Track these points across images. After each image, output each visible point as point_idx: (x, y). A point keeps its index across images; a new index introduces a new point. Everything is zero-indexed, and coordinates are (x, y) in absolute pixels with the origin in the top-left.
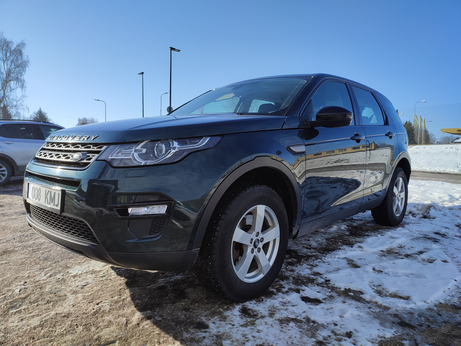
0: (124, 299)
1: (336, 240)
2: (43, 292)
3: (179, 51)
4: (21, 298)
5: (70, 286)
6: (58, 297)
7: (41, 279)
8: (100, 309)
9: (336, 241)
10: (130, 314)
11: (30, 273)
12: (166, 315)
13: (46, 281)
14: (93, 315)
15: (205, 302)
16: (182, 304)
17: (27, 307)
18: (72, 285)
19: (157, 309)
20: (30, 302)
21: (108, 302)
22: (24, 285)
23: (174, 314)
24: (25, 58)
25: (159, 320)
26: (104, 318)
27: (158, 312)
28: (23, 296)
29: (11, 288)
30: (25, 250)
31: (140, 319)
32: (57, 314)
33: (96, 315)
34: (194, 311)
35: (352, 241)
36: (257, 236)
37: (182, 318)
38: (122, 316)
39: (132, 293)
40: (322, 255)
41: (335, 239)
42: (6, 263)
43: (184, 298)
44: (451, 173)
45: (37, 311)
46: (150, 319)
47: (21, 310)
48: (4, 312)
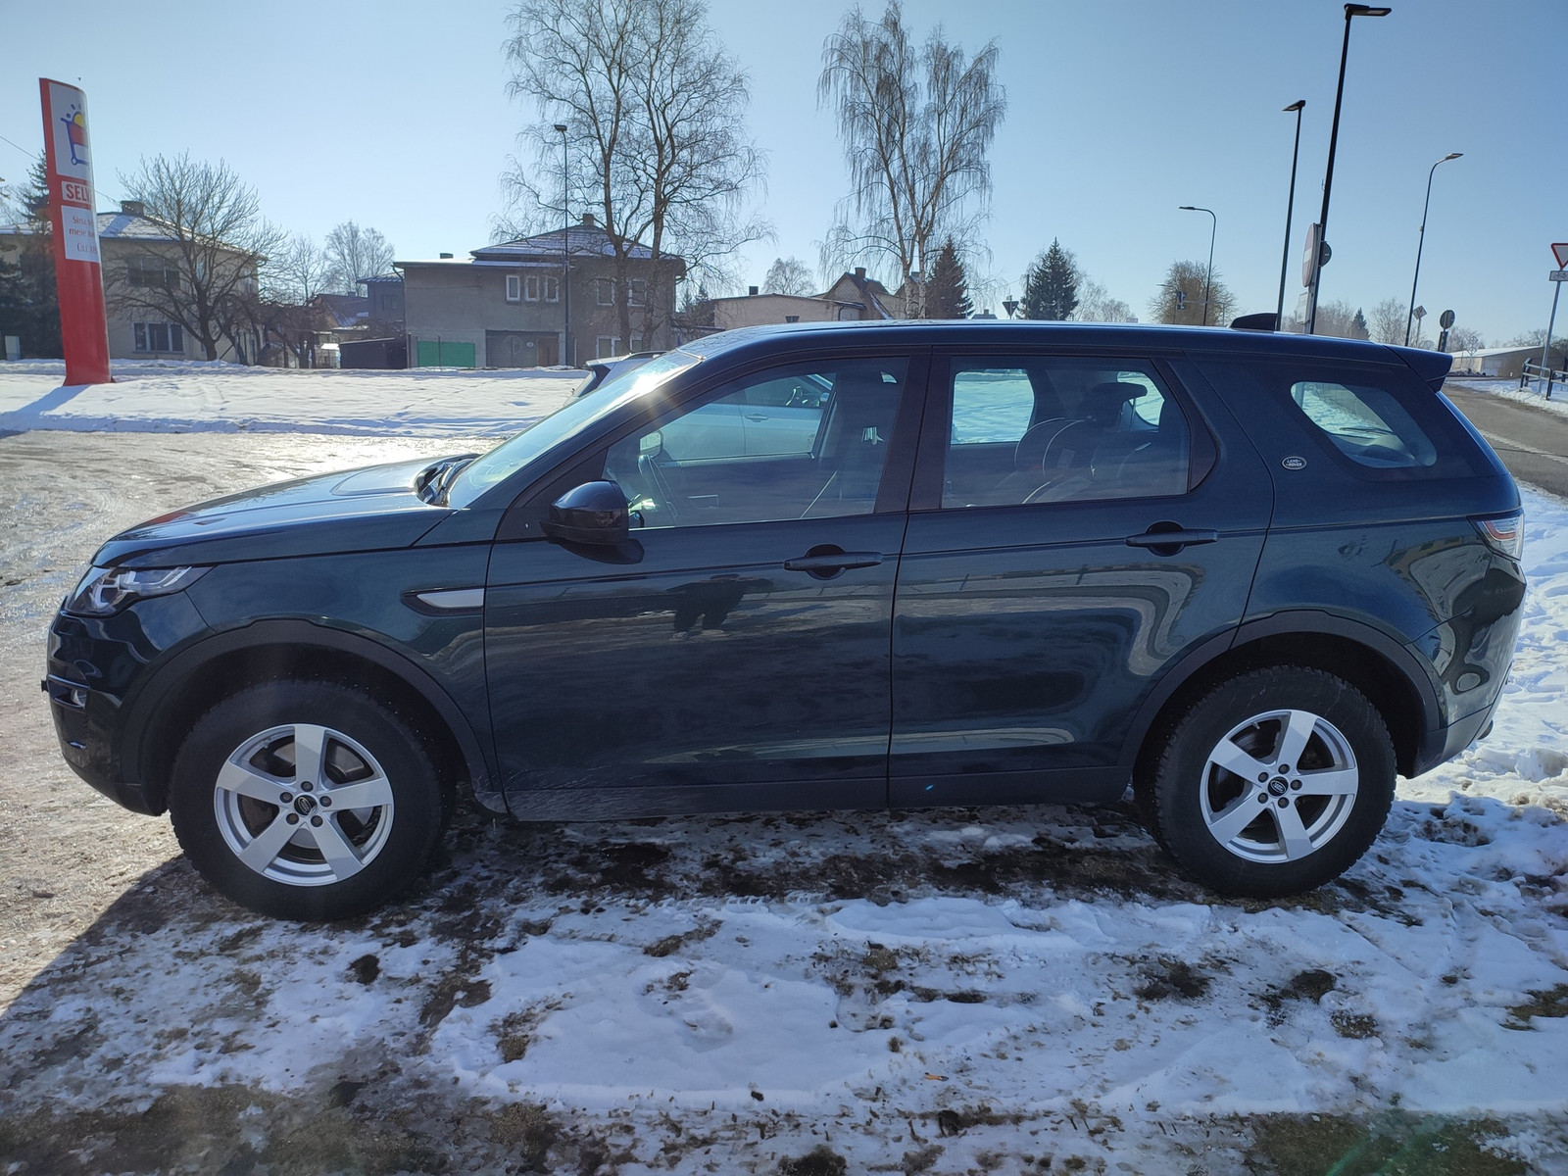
3: (1387, 11)
24: (995, 93)
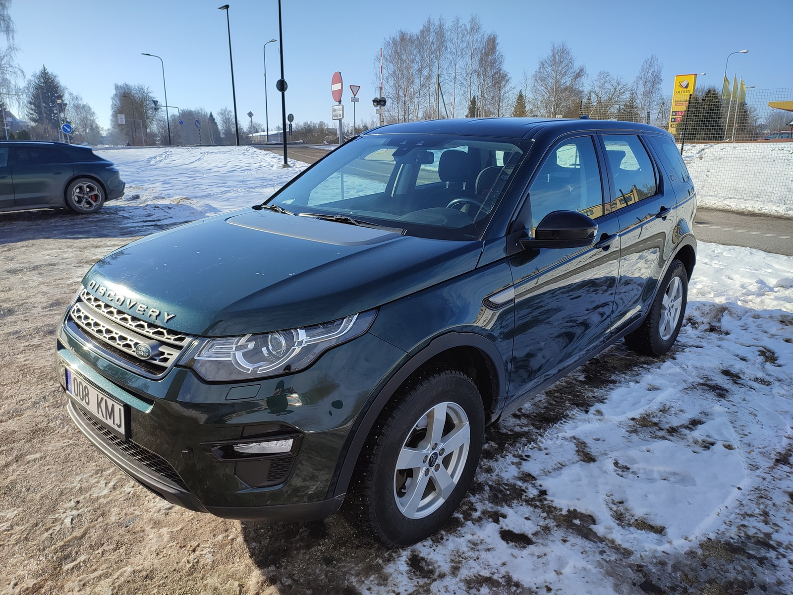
0: (233, 539)
1: (563, 395)
2: (107, 524)
4: (76, 537)
5: (148, 510)
6: (131, 534)
7: (100, 495)
8: (198, 562)
9: (562, 398)
10: (244, 573)
11: (81, 480)
12: (298, 573)
13: (110, 498)
14: (189, 575)
15: (355, 544)
16: (321, 550)
17: (87, 557)
18: (151, 508)
19: (284, 562)
20: (91, 546)
21: (209, 547)
22: (76, 508)
23: (309, 571)
25: (289, 585)
26: (205, 582)
27: (285, 568)
28: (77, 533)
29: (57, 516)
30: (66, 428)
31: (260, 584)
32: (134, 572)
33: (192, 574)
34: (339, 565)
35: (587, 397)
36: (433, 449)
37: (321, 580)
38: (232, 576)
39: (243, 526)
40: (538, 431)
41: (561, 394)
42: (41, 458)
43: (323, 537)
44: (772, 213)
45: (104, 566)
46: (274, 584)
47: (79, 563)
48: (55, 569)
